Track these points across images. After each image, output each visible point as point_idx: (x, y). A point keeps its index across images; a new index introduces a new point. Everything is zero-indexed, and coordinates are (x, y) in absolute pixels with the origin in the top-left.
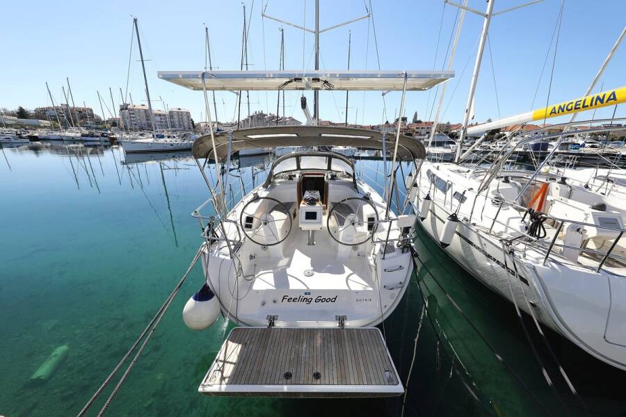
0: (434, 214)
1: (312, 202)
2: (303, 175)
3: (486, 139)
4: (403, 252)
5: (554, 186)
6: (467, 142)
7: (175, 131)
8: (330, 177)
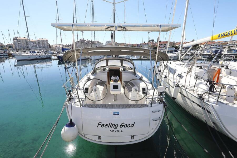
0: (169, 84)
1: (116, 81)
2: (109, 68)
3: (192, 49)
4: (160, 104)
5: (223, 70)
6: (184, 50)
7: (41, 50)
8: (122, 69)
